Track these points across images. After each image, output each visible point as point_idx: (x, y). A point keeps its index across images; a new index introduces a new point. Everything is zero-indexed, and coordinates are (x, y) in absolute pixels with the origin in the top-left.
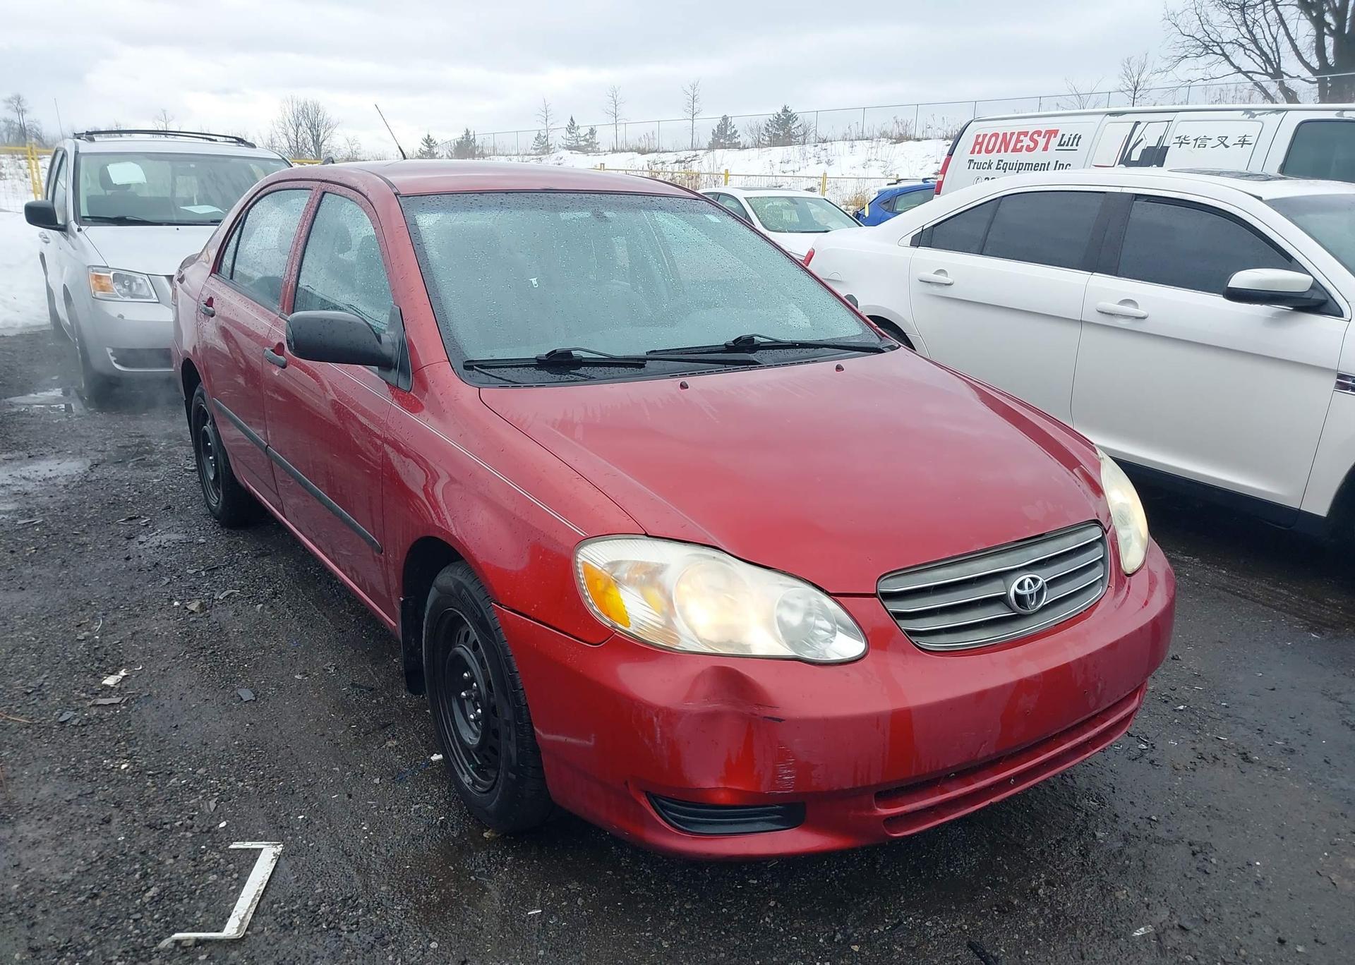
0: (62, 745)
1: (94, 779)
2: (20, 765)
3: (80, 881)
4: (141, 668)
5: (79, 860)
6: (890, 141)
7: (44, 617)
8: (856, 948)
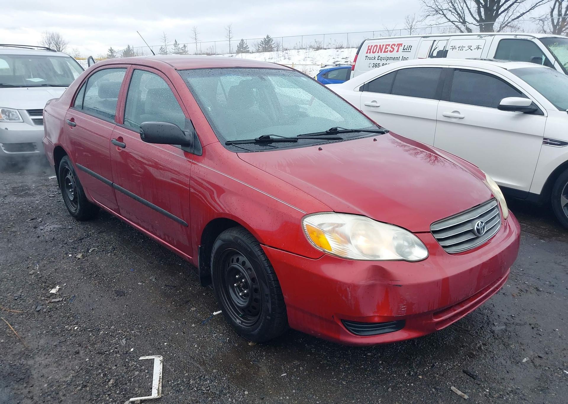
0: (42, 321)
1: (64, 335)
2: (26, 331)
3: (75, 380)
4: (65, 284)
5: (71, 371)
6: (314, 50)
7: (9, 265)
8: (420, 377)
